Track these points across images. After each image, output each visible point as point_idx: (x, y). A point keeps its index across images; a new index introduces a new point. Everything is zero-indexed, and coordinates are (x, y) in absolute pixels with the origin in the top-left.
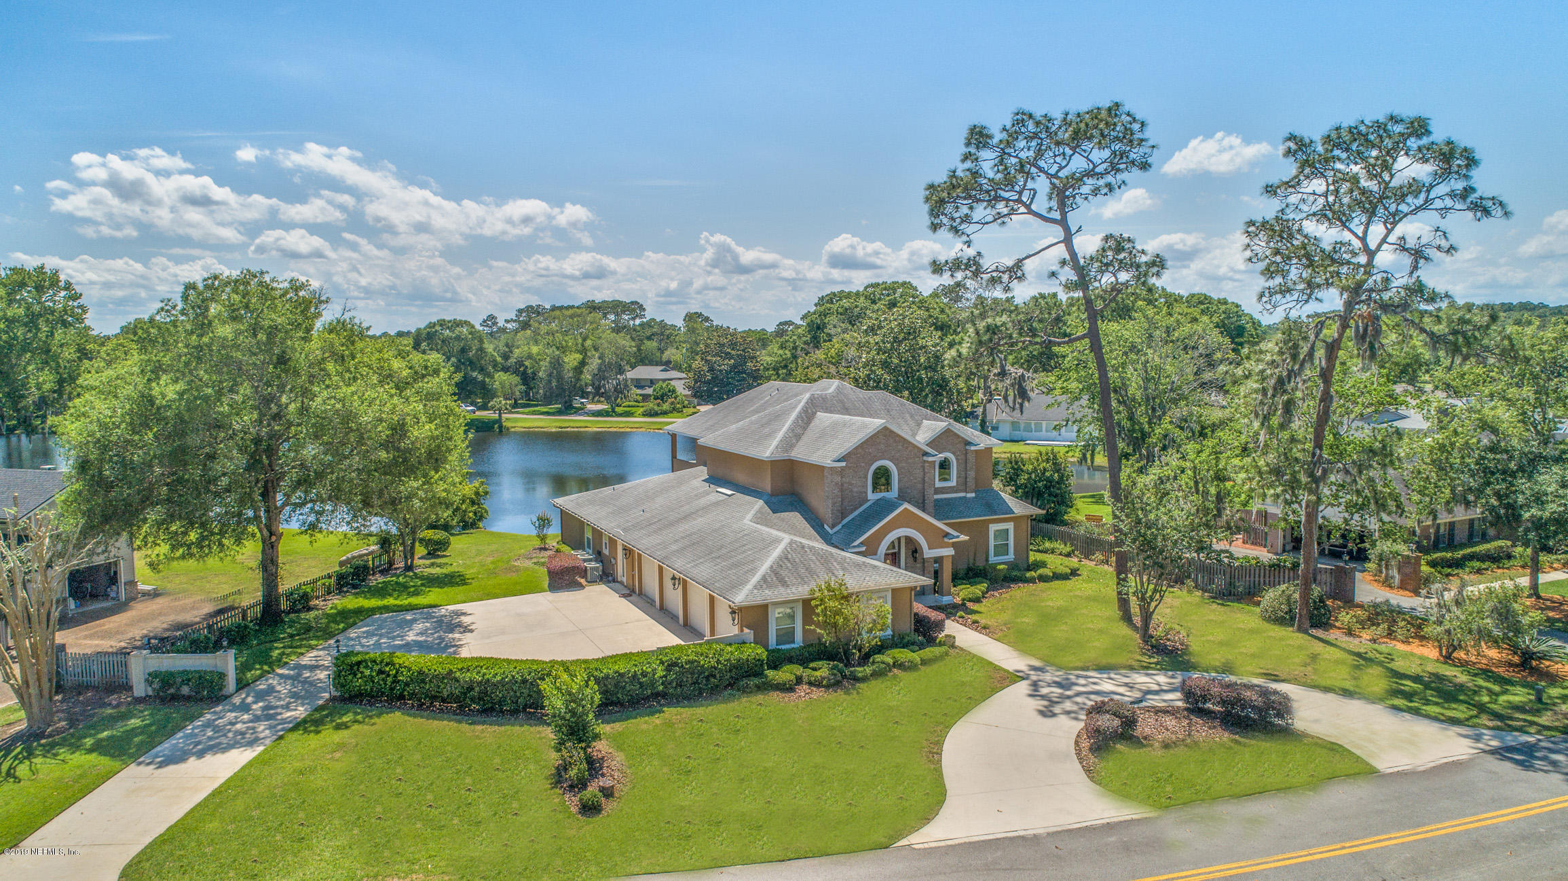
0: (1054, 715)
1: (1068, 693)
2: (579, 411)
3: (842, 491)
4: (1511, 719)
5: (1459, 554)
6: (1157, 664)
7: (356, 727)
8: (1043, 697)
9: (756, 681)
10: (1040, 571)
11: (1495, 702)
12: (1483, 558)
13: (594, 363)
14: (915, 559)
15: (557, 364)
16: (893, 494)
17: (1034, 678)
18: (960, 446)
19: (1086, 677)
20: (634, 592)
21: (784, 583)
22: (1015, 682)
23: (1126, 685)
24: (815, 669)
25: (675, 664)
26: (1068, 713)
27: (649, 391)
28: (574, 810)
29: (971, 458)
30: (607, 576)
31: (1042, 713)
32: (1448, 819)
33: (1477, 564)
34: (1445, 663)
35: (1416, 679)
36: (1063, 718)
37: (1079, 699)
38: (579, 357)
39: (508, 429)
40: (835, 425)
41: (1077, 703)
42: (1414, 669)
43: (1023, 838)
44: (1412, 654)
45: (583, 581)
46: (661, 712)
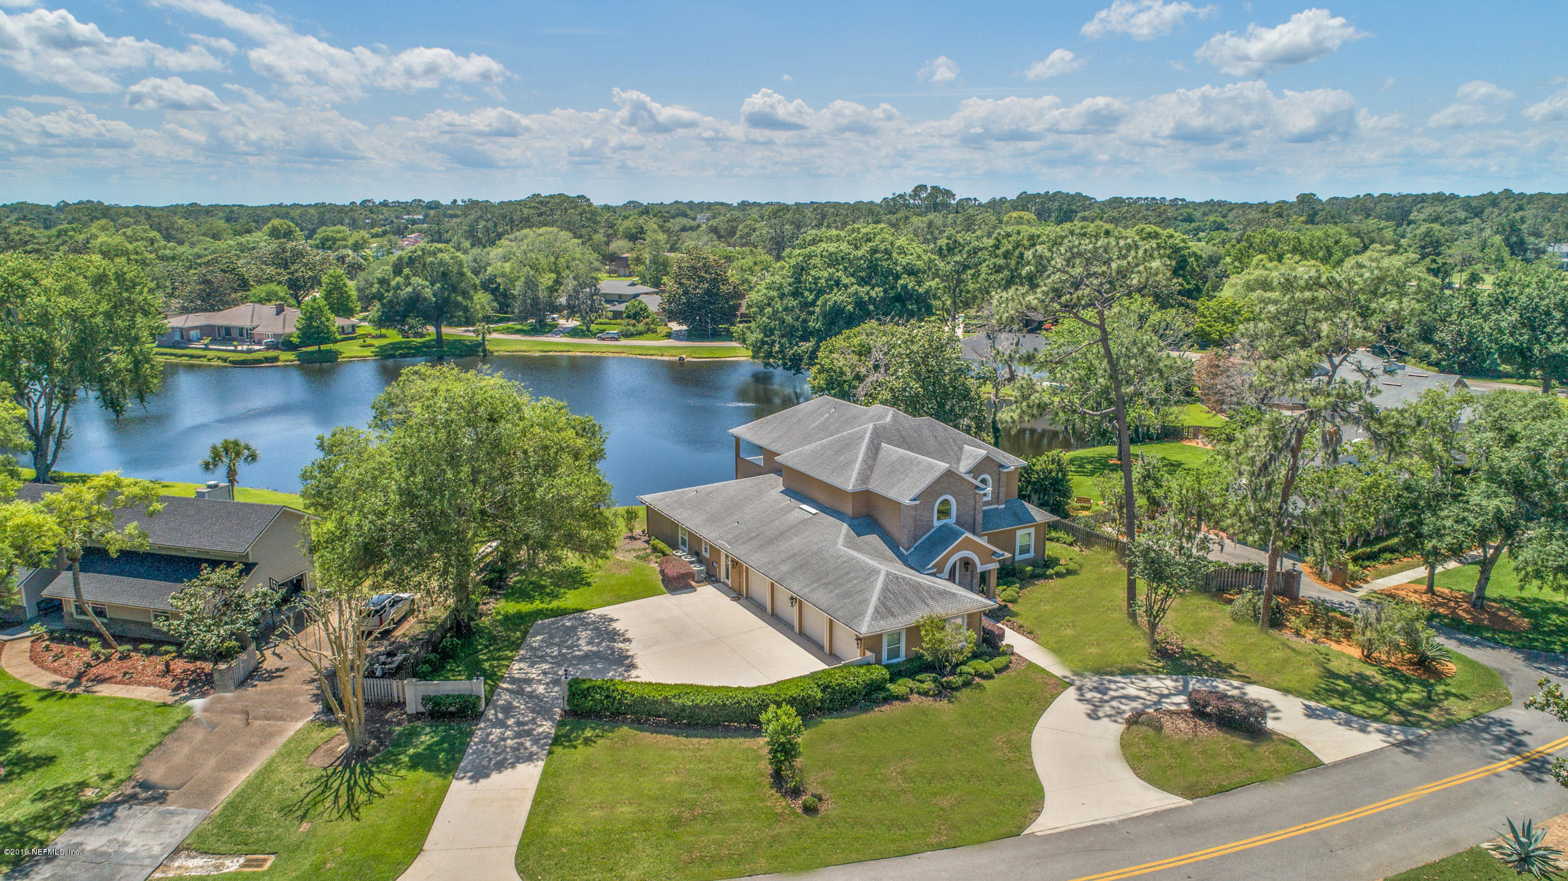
0: (1098, 718)
1: (1106, 698)
2: (552, 329)
3: (915, 521)
4: (1410, 715)
5: (1376, 548)
6: (1163, 667)
7: (600, 741)
8: (1088, 701)
9: (882, 695)
10: (1057, 569)
11: (1400, 699)
12: (1392, 550)
13: (570, 284)
14: (967, 569)
15: (531, 284)
16: (951, 521)
17: (1078, 683)
18: (995, 469)
19: (1115, 682)
20: (740, 595)
21: (892, 614)
22: (1066, 688)
23: (1144, 689)
24: (922, 682)
25: (828, 687)
26: (1109, 716)
27: (621, 307)
28: (799, 811)
29: (1003, 479)
30: (711, 578)
31: (1089, 716)
32: (1370, 802)
33: (1388, 556)
34: (1366, 662)
35: (1347, 679)
36: (1106, 720)
37: (1114, 703)
38: (554, 276)
39: (492, 353)
40: (902, 459)
41: (1113, 708)
42: (1344, 671)
43: (1103, 825)
44: (1343, 654)
45: (693, 584)
46: (821, 722)
